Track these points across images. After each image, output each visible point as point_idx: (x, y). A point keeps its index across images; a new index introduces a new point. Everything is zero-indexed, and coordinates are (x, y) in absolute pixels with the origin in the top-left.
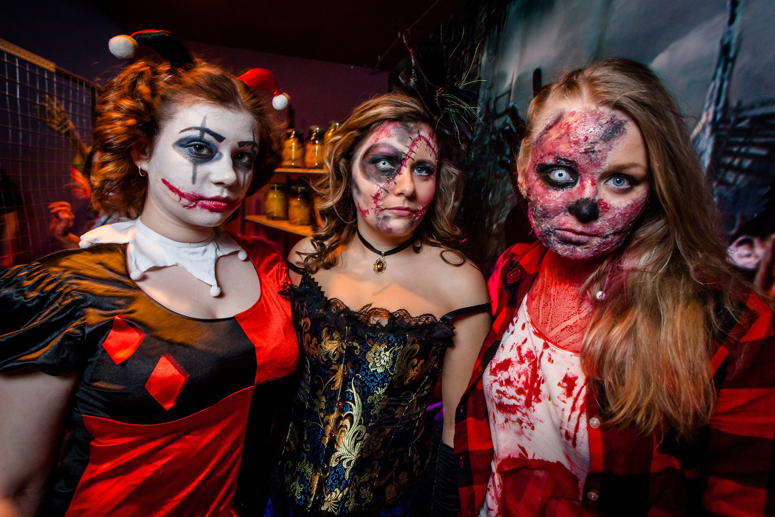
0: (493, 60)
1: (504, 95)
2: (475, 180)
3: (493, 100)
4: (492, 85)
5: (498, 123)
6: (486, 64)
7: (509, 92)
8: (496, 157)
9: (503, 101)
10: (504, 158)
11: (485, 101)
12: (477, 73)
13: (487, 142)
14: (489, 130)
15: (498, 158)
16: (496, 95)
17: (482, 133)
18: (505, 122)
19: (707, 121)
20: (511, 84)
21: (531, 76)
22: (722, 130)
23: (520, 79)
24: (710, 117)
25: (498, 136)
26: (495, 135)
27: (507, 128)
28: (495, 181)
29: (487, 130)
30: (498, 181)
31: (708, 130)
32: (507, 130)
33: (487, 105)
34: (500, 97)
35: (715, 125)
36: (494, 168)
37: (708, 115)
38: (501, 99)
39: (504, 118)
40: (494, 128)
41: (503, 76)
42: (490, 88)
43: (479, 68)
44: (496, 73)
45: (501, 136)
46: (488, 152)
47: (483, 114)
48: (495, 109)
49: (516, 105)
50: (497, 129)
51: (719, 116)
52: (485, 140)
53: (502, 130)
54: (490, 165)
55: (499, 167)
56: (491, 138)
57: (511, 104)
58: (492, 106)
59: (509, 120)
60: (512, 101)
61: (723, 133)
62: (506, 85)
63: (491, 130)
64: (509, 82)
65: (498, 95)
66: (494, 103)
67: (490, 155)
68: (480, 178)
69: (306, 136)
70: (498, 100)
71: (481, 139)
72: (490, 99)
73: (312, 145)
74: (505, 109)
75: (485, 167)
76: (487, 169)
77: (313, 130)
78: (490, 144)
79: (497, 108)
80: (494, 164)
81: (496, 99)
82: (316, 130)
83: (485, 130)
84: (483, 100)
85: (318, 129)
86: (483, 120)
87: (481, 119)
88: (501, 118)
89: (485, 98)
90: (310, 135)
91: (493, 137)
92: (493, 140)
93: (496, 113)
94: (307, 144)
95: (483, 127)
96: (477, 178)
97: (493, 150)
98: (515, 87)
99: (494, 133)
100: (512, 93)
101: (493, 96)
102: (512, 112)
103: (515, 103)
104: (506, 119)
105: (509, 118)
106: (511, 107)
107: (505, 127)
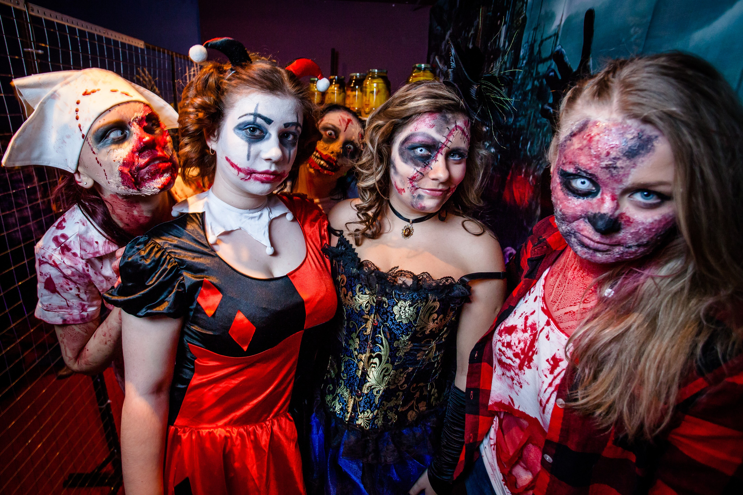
1: (550, 37)
3: (538, 42)
4: (538, 25)
5: (542, 68)
6: (533, 1)
7: (556, 34)
8: (538, 105)
9: (549, 45)
10: (546, 107)
11: (530, 44)
12: (522, 11)
13: (529, 87)
14: (532, 74)
15: (540, 106)
16: (542, 37)
17: (524, 78)
18: (549, 67)
20: (559, 26)
21: (582, 17)
23: (569, 20)
25: (541, 83)
26: (538, 81)
27: (552, 74)
28: (535, 130)
29: (530, 75)
30: (539, 130)
32: (552, 76)
33: (532, 47)
34: (546, 39)
36: (534, 116)
38: (548, 41)
39: (549, 63)
40: (538, 73)
41: (550, 16)
42: (535, 29)
43: (525, 5)
44: (543, 12)
45: (545, 81)
46: (530, 99)
47: (527, 57)
48: (539, 52)
49: (563, 50)
50: (541, 74)
52: (528, 85)
53: (546, 76)
54: (531, 113)
55: (540, 116)
56: (533, 84)
57: (558, 48)
58: (536, 49)
59: (554, 66)
60: (559, 45)
62: (554, 27)
63: (534, 75)
64: (557, 23)
65: (544, 37)
66: (540, 45)
67: (532, 102)
68: (520, 125)
69: (347, 81)
70: (544, 43)
71: (523, 84)
72: (535, 41)
73: (352, 91)
74: (550, 53)
75: (525, 116)
76: (528, 117)
77: (353, 77)
78: (532, 90)
79: (542, 52)
80: (535, 112)
81: (542, 42)
82: (356, 76)
83: (528, 74)
84: (528, 42)
85: (358, 74)
86: (526, 64)
87: (524, 62)
88: (545, 64)
89: (530, 40)
90: (351, 82)
91: (536, 83)
92: (536, 86)
93: (540, 57)
94: (347, 90)
95: (525, 71)
96: (516, 125)
97: (535, 97)
98: (563, 31)
99: (537, 78)
100: (560, 35)
101: (539, 38)
102: (558, 57)
103: (562, 47)
104: (551, 64)
105: (554, 63)
106: (558, 52)
107: (550, 72)
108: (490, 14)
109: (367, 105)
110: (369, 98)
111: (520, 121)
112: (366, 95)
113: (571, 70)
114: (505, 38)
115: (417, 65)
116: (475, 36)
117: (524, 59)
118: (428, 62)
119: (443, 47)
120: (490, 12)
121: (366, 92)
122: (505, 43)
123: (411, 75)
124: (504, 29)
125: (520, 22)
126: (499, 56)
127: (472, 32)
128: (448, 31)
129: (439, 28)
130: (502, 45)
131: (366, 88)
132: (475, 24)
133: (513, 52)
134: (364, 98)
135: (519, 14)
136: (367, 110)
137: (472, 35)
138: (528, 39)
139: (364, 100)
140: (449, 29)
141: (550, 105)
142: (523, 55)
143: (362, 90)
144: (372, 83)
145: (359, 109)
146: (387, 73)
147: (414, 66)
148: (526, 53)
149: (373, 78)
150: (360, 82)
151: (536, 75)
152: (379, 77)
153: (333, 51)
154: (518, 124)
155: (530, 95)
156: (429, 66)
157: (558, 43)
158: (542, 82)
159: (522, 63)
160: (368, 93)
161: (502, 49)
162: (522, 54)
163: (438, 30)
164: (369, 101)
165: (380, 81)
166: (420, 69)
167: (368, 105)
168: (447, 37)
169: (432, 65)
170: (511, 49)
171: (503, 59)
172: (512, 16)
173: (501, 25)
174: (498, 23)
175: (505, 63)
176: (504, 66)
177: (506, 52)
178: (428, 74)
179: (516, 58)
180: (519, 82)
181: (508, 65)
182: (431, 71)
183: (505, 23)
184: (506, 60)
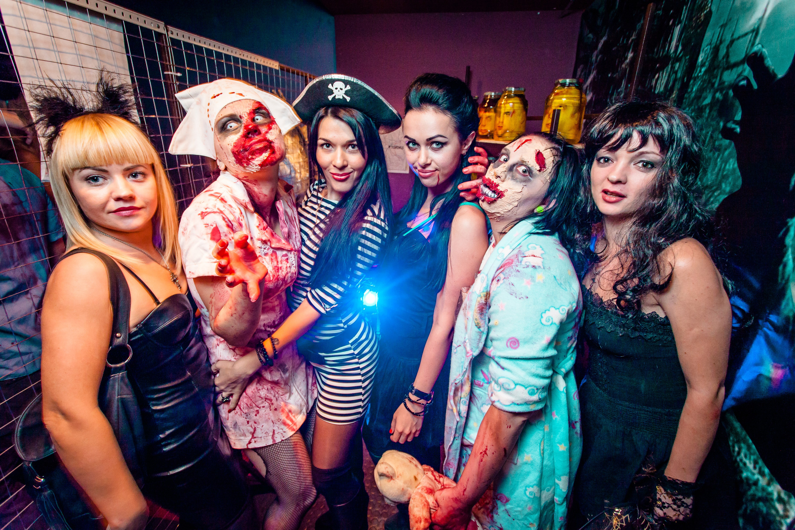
1: (746, 34)
3: (727, 42)
4: (729, 21)
5: (729, 77)
7: (755, 31)
8: (718, 123)
9: (743, 45)
11: (712, 46)
12: (706, 6)
13: (708, 101)
14: (713, 85)
16: (733, 35)
17: (701, 90)
18: (740, 75)
20: (761, 19)
25: (726, 96)
26: (721, 92)
27: (744, 82)
28: (711, 154)
29: (710, 85)
30: (716, 154)
32: (743, 86)
33: (716, 50)
34: (739, 38)
38: (741, 40)
39: (740, 69)
40: (722, 83)
41: (748, 9)
42: (724, 26)
44: (737, 4)
45: (731, 93)
46: (707, 115)
47: (707, 64)
48: (727, 55)
49: (764, 50)
50: (726, 84)
52: (705, 98)
56: (714, 97)
57: (755, 49)
58: (722, 52)
62: (752, 21)
63: (716, 85)
64: (757, 16)
65: (736, 36)
66: (728, 47)
67: (709, 120)
69: (480, 102)
70: (735, 42)
71: (699, 97)
72: (721, 42)
73: (485, 112)
74: (743, 56)
77: (487, 96)
78: (711, 105)
79: (731, 54)
80: (713, 132)
81: (732, 42)
82: (491, 96)
83: (708, 84)
84: (710, 43)
85: (493, 94)
86: (706, 72)
87: (703, 69)
88: (735, 70)
89: (715, 40)
90: (484, 102)
91: (718, 95)
92: (718, 99)
93: (727, 62)
94: (480, 111)
95: (704, 81)
97: (715, 113)
98: (767, 24)
99: (720, 89)
100: (761, 31)
101: (728, 38)
102: (755, 59)
103: (763, 47)
104: (744, 70)
105: (748, 68)
106: (756, 53)
107: (740, 81)
108: (660, 12)
109: (500, 127)
110: (503, 120)
112: (500, 116)
113: (775, 75)
114: (678, 41)
115: (561, 81)
116: (637, 41)
117: (703, 65)
118: (574, 77)
119: (594, 58)
120: (659, 10)
121: (500, 113)
122: (677, 47)
123: (552, 92)
124: (677, 30)
125: (702, 18)
126: (667, 65)
127: (633, 37)
128: (601, 38)
129: (590, 35)
130: (672, 51)
131: (500, 107)
132: (638, 26)
133: (687, 58)
134: (498, 118)
135: (702, 9)
136: (500, 132)
137: (632, 40)
138: (712, 40)
139: (498, 122)
140: (604, 35)
142: (702, 61)
143: (495, 111)
144: (507, 103)
145: (491, 131)
146: (525, 91)
147: (556, 82)
148: (707, 58)
149: (509, 97)
150: (494, 102)
151: (719, 85)
152: (516, 95)
153: (468, 68)
155: (707, 111)
156: (574, 81)
157: (757, 43)
158: (727, 93)
159: (700, 71)
160: (502, 114)
161: (672, 55)
162: (700, 59)
163: (589, 38)
164: (503, 122)
165: (517, 100)
166: (563, 85)
167: (502, 127)
168: (600, 46)
169: (578, 80)
170: (685, 55)
171: (672, 68)
172: (691, 11)
173: (674, 25)
174: (671, 23)
175: (676, 73)
176: (673, 76)
177: (678, 59)
178: (574, 91)
179: (692, 66)
180: (693, 95)
181: (679, 75)
182: (577, 87)
183: (680, 22)
184: (676, 68)
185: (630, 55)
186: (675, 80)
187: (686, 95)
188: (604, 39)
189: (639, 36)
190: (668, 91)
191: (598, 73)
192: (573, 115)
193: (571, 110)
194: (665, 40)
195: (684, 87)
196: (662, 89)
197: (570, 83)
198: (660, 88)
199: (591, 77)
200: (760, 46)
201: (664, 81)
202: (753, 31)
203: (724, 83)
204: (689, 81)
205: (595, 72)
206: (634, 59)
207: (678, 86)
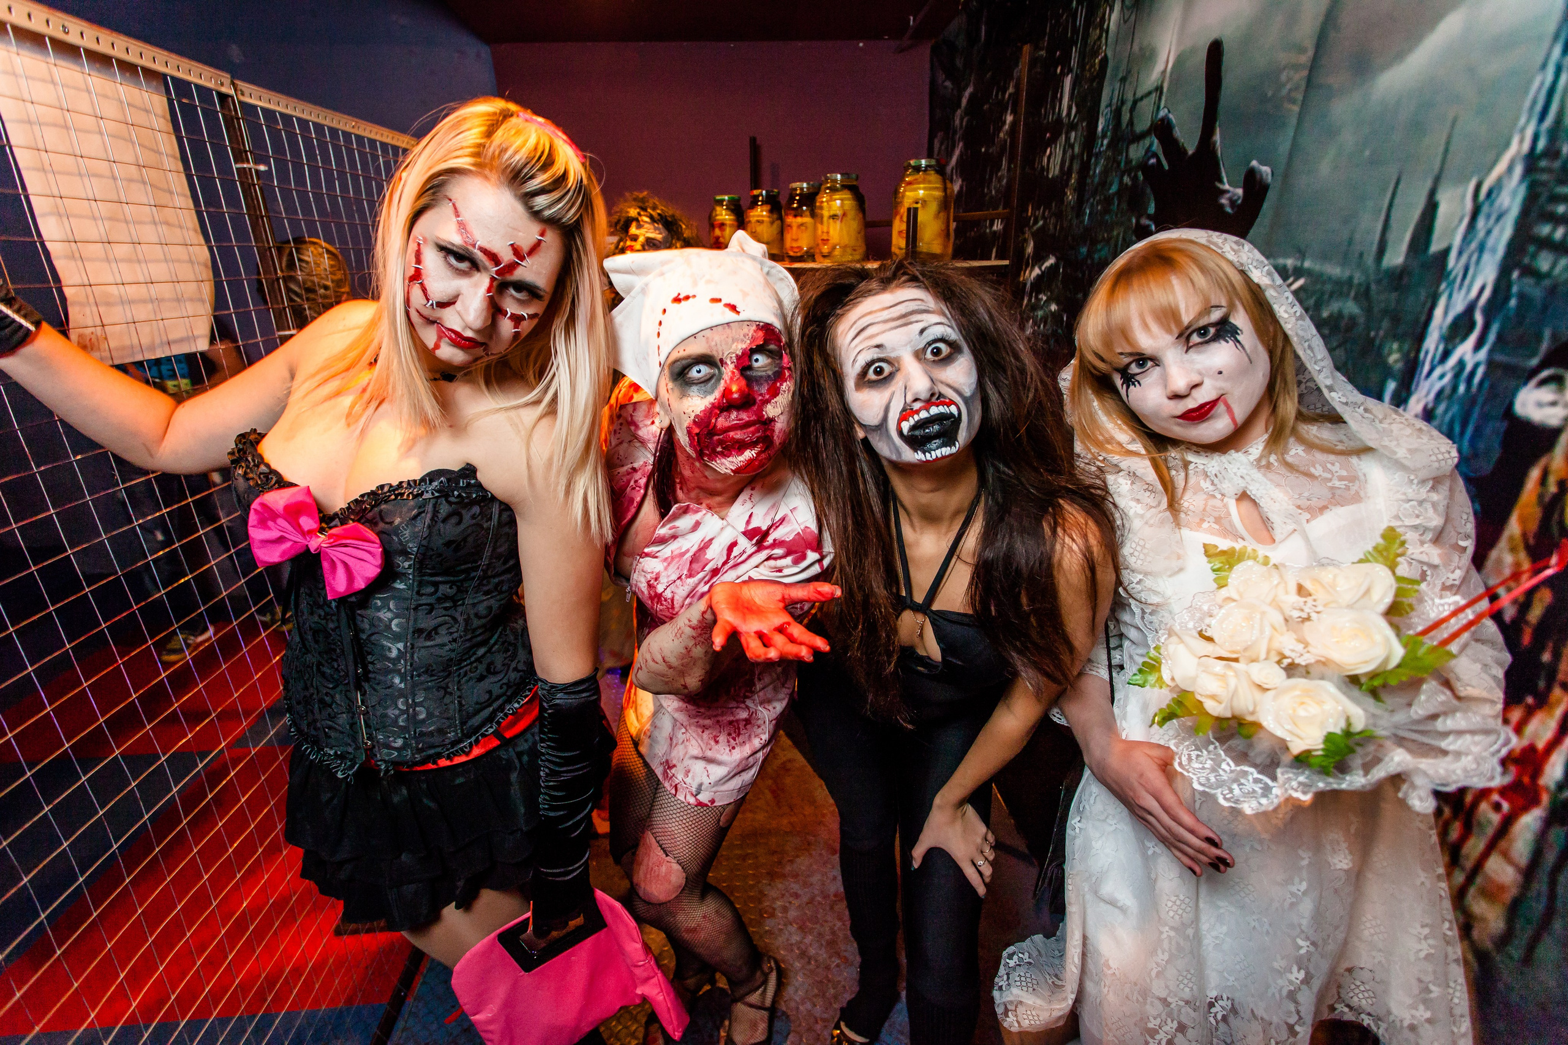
0: (1133, 17)
1: (1149, 93)
2: (1089, 262)
3: (1129, 104)
4: (1129, 72)
5: (1136, 152)
6: (1119, 26)
7: (1159, 89)
8: (1130, 220)
9: (1146, 109)
11: (1114, 107)
12: (1100, 48)
13: (1114, 189)
14: (1119, 164)
15: (1134, 221)
16: (1135, 94)
17: (1106, 172)
18: (1148, 150)
19: (1518, 152)
20: (1164, 72)
22: (1543, 170)
23: (1181, 61)
24: (1526, 147)
25: (1135, 179)
26: (1129, 175)
27: (1153, 161)
29: (1115, 165)
31: (1518, 170)
32: (1153, 165)
33: (1117, 114)
34: (1141, 99)
35: (1531, 161)
36: (1124, 239)
37: (1521, 141)
38: (1145, 102)
39: (1147, 142)
40: (1128, 161)
41: (1148, 56)
42: (1123, 80)
43: (1105, 35)
44: (1136, 47)
45: (1141, 177)
46: (1116, 209)
47: (1109, 134)
48: (1131, 123)
49: (1171, 116)
50: (1134, 163)
51: (1541, 144)
52: (1111, 185)
53: (1143, 166)
54: (1118, 234)
56: (1121, 182)
57: (1162, 114)
58: (1125, 117)
59: (1156, 145)
61: (1544, 177)
62: (1154, 75)
63: (1123, 164)
64: (1159, 67)
65: (1139, 94)
66: (1132, 109)
67: (1120, 215)
68: (1100, 258)
69: (784, 199)
70: (1139, 104)
71: (1104, 184)
72: (1123, 102)
73: (796, 215)
75: (1109, 239)
76: (1113, 242)
77: (796, 190)
78: (1118, 193)
79: (1135, 121)
80: (1125, 232)
81: (1135, 103)
82: (802, 189)
83: (1113, 164)
84: (1110, 105)
85: (805, 185)
86: (1109, 146)
87: (1105, 142)
88: (1141, 143)
89: (1115, 101)
90: (793, 199)
91: (1126, 179)
92: (1126, 185)
93: (1132, 131)
94: (787, 214)
95: (1107, 159)
96: (1093, 259)
97: (1124, 206)
98: (1171, 81)
99: (1128, 171)
100: (1165, 90)
101: (1129, 97)
102: (1163, 129)
103: (1169, 112)
104: (1151, 145)
105: (1156, 141)
106: (1162, 120)
107: (1149, 159)
108: (1043, 53)
109: (825, 241)
110: (828, 228)
111: (1100, 250)
112: (822, 223)
113: (1185, 151)
114: (1071, 98)
115: (913, 162)
116: (1015, 96)
117: (1104, 136)
118: (930, 156)
119: (957, 122)
120: (1042, 49)
121: (822, 217)
122: (1070, 108)
123: (901, 180)
124: (1068, 82)
125: (1097, 67)
126: (1060, 134)
127: (1011, 90)
128: (965, 89)
129: (948, 84)
130: (1064, 114)
131: (821, 208)
132: (1015, 75)
133: (1084, 124)
134: (819, 226)
135: (1095, 53)
136: (825, 249)
137: (1010, 95)
138: (1111, 100)
139: (820, 232)
140: (968, 85)
141: (1149, 217)
142: (1102, 130)
143: (813, 215)
144: (832, 200)
145: (810, 249)
146: (857, 179)
147: (905, 164)
148: (1108, 127)
149: (833, 190)
150: (809, 200)
151: (1126, 163)
152: (844, 187)
153: (752, 142)
154: (1096, 256)
155: (1116, 202)
156: (933, 162)
157: (1162, 105)
158: (1136, 176)
159: (1102, 145)
160: (825, 219)
161: (1065, 121)
162: (1100, 128)
163: (946, 87)
164: (828, 233)
165: (847, 195)
166: (917, 169)
167: (827, 239)
168: (964, 101)
169: (938, 161)
170: (1081, 120)
171: (1068, 138)
172: (1082, 56)
173: (1063, 75)
174: (1059, 71)
175: (1072, 146)
176: (1069, 153)
177: (1072, 127)
178: (933, 176)
179: (1090, 138)
180: (1097, 180)
181: (1076, 149)
182: (937, 172)
183: (1070, 70)
184: (1072, 140)
185: (1009, 118)
186: (1073, 158)
187: (1089, 181)
188: (970, 90)
189: (1017, 87)
190: (1065, 173)
191: (966, 146)
192: (937, 216)
193: (933, 207)
194: (1054, 97)
195: (1085, 168)
196: (1057, 171)
197: (927, 166)
198: (1054, 171)
199: (957, 152)
200: (1166, 110)
201: (1059, 159)
202: (1157, 89)
203: (1131, 161)
204: (1089, 159)
205: (961, 144)
206: (1014, 124)
207: (1076, 167)
